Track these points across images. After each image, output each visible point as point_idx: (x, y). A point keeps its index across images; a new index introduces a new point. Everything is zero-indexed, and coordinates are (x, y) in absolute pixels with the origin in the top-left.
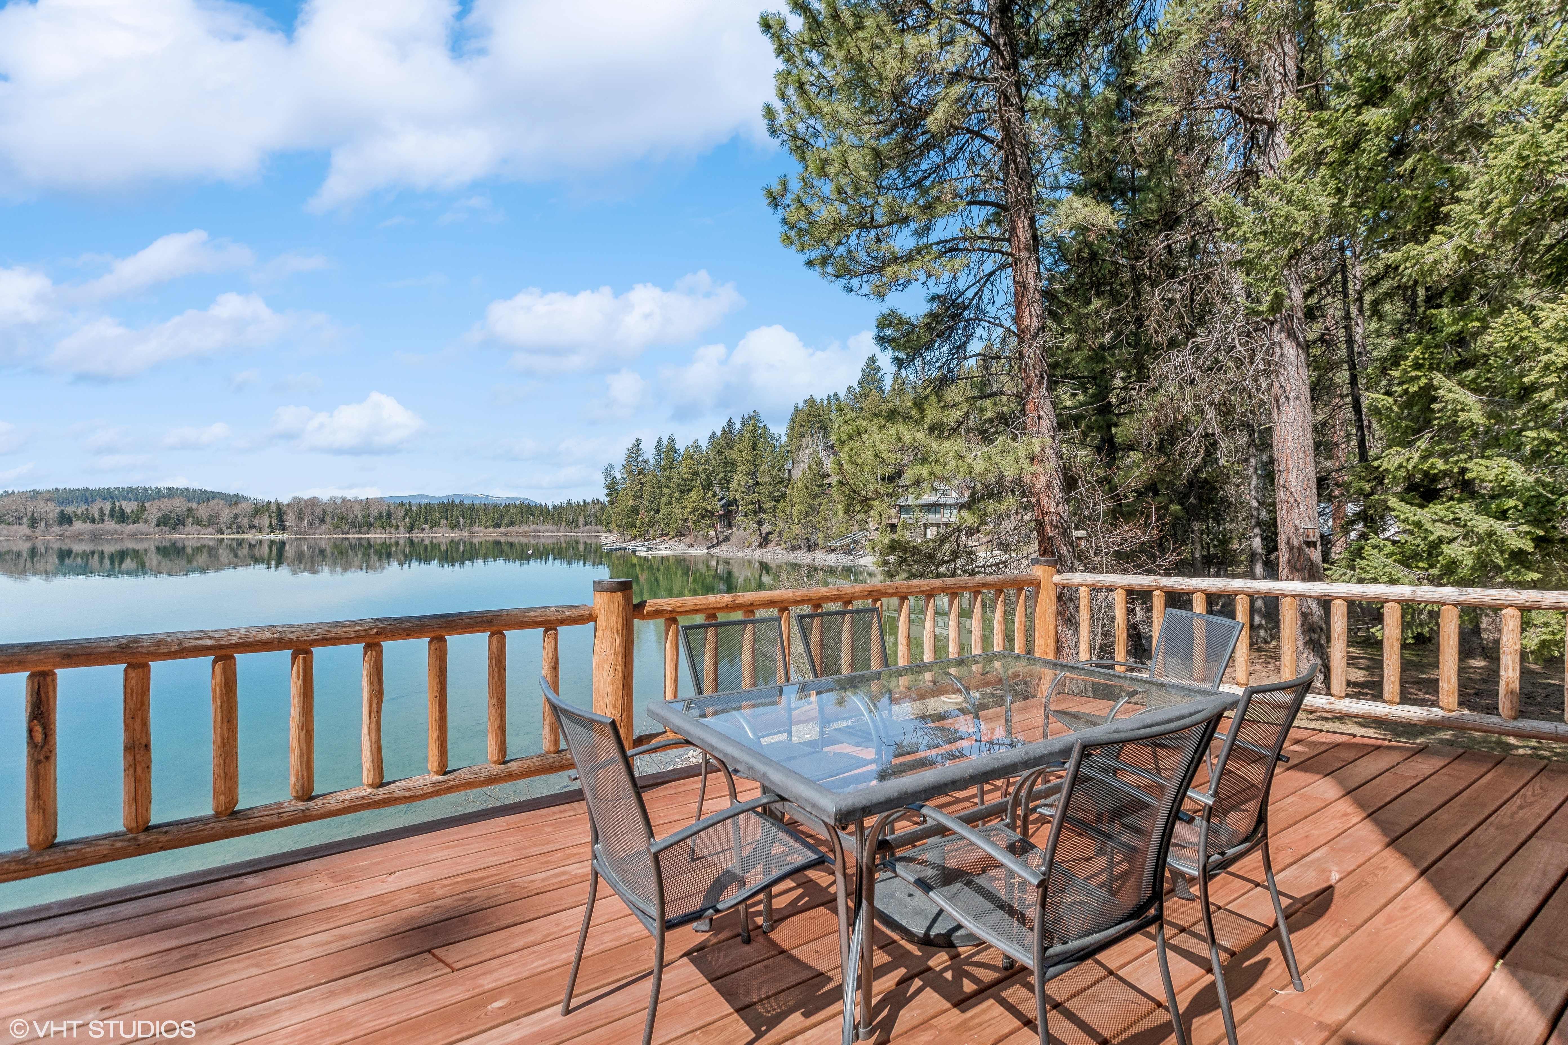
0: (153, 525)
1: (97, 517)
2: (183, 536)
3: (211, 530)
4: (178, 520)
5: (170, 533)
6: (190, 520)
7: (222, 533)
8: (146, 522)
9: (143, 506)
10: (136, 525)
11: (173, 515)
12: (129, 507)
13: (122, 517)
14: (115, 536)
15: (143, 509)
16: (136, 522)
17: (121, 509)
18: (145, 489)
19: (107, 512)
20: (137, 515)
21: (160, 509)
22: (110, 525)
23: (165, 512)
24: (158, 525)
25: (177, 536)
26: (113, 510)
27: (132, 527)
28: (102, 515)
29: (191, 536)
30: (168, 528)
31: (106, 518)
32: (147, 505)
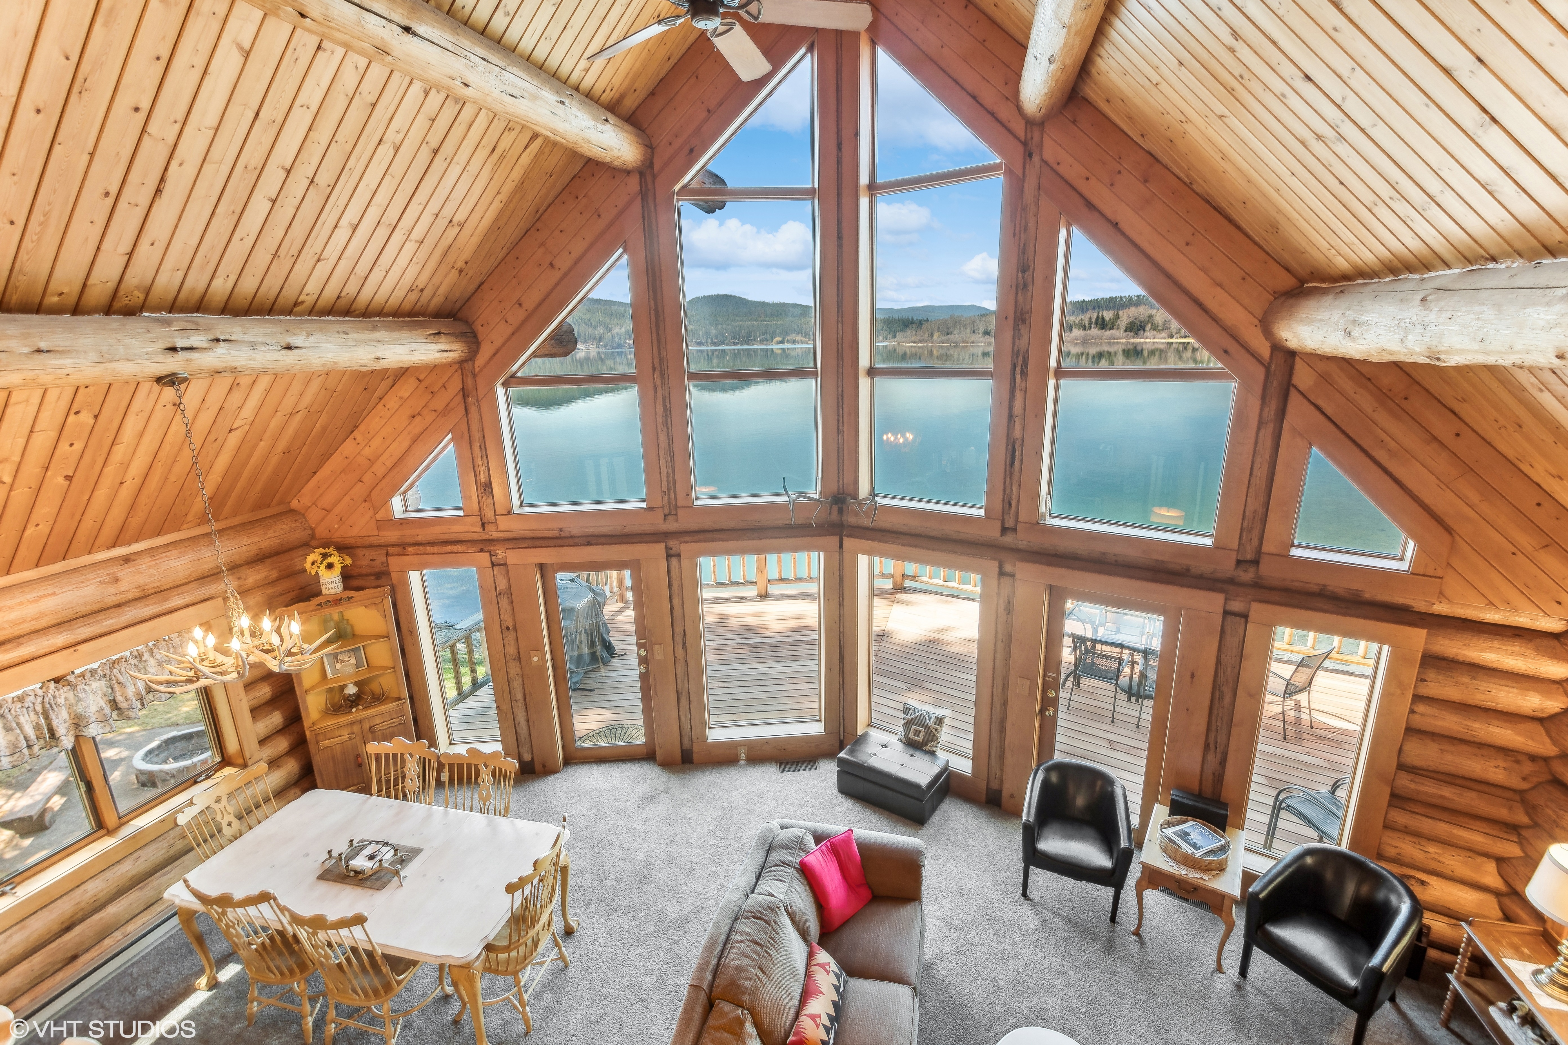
0: (1122, 330)
1: (1087, 324)
2: (1142, 340)
3: (1164, 334)
4: (1141, 326)
5: (1134, 338)
6: (1149, 326)
7: (1172, 337)
8: (1118, 329)
9: (1118, 314)
10: (1111, 331)
11: (1137, 321)
12: (1108, 315)
13: (1102, 324)
14: (1097, 341)
15: (1117, 317)
16: (1111, 328)
17: (1103, 319)
18: (1121, 298)
19: (1093, 321)
20: (1113, 323)
21: (1129, 317)
22: (1094, 331)
23: (1132, 319)
24: (1126, 331)
25: (1138, 340)
26: (1098, 318)
27: (1108, 333)
28: (1090, 323)
29: (1148, 340)
30: (1132, 334)
31: (1093, 326)
32: (1120, 313)
